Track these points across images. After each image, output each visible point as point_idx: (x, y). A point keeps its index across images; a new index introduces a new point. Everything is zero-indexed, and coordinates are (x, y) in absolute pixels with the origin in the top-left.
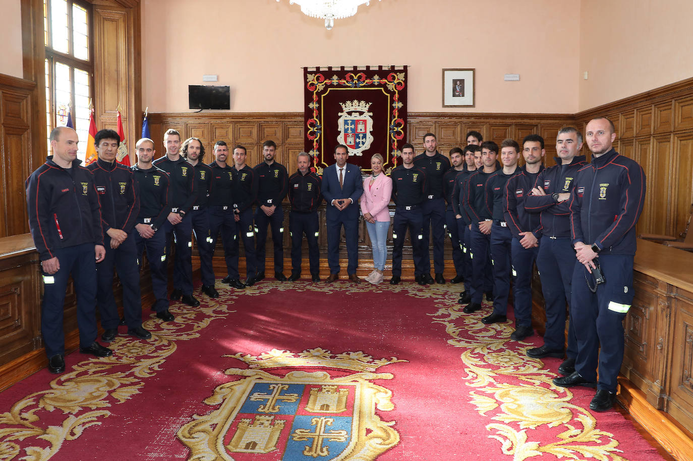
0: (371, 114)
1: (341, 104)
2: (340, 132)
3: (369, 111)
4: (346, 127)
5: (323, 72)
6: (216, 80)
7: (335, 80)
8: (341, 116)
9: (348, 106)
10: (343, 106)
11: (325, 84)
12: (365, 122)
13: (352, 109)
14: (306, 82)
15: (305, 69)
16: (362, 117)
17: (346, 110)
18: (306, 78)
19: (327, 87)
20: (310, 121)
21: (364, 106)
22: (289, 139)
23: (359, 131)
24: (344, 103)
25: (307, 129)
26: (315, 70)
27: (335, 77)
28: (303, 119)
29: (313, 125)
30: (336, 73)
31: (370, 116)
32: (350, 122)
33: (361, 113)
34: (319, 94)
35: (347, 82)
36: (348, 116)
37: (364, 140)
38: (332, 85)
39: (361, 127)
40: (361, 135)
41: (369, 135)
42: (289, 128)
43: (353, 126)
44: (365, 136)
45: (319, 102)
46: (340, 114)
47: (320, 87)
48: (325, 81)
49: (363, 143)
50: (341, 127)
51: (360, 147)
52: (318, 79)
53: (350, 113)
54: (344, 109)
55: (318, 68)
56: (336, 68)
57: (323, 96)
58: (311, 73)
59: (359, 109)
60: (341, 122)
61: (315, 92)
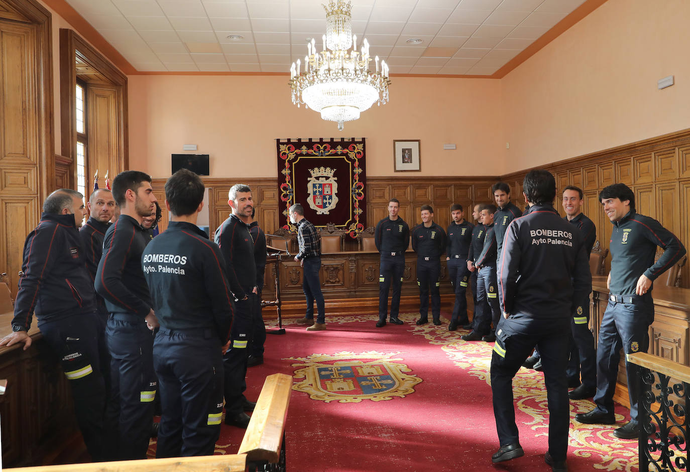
0: (336, 179)
1: (310, 170)
2: (310, 194)
3: (334, 176)
4: (315, 190)
5: (293, 144)
6: (195, 149)
7: (304, 150)
8: (310, 181)
9: (315, 172)
10: (312, 172)
11: (296, 153)
12: (331, 185)
13: (319, 175)
14: (279, 152)
15: (278, 140)
16: (328, 182)
17: (314, 175)
18: (278, 148)
19: (297, 155)
20: (283, 185)
21: (329, 172)
22: (264, 201)
23: (325, 193)
24: (313, 169)
25: (280, 192)
26: (286, 141)
27: (304, 148)
28: (276, 184)
29: (285, 189)
30: (305, 144)
31: (335, 180)
32: (317, 186)
33: (327, 178)
34: (290, 162)
35: (315, 151)
36: (316, 180)
37: (330, 201)
38: (301, 155)
39: (327, 189)
40: (327, 197)
41: (334, 196)
42: (263, 191)
43: (320, 189)
44: (331, 198)
45: (291, 169)
46: (309, 179)
47: (291, 156)
48: (296, 151)
49: (330, 204)
50: (310, 190)
51: (327, 207)
52: (289, 149)
53: (317, 178)
54: (313, 174)
55: (289, 140)
56: (305, 139)
57: (293, 163)
58: (283, 144)
59: (325, 175)
60: (310, 185)
61: (287, 160)
